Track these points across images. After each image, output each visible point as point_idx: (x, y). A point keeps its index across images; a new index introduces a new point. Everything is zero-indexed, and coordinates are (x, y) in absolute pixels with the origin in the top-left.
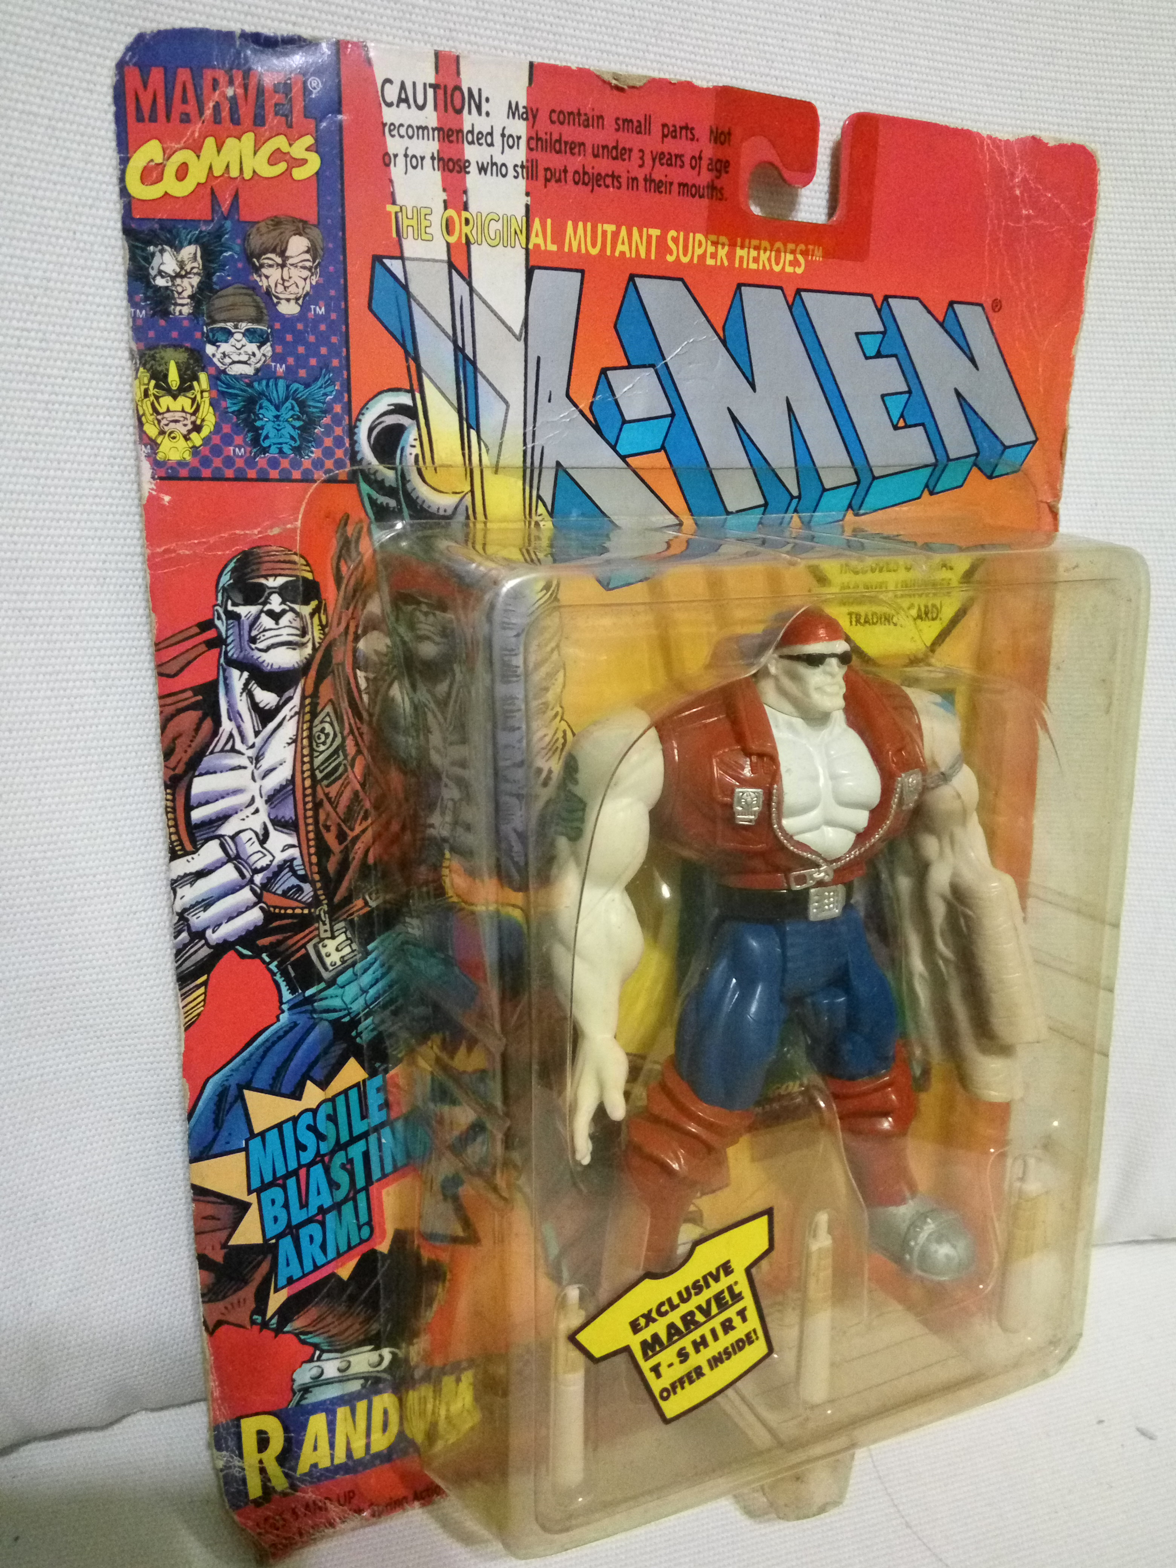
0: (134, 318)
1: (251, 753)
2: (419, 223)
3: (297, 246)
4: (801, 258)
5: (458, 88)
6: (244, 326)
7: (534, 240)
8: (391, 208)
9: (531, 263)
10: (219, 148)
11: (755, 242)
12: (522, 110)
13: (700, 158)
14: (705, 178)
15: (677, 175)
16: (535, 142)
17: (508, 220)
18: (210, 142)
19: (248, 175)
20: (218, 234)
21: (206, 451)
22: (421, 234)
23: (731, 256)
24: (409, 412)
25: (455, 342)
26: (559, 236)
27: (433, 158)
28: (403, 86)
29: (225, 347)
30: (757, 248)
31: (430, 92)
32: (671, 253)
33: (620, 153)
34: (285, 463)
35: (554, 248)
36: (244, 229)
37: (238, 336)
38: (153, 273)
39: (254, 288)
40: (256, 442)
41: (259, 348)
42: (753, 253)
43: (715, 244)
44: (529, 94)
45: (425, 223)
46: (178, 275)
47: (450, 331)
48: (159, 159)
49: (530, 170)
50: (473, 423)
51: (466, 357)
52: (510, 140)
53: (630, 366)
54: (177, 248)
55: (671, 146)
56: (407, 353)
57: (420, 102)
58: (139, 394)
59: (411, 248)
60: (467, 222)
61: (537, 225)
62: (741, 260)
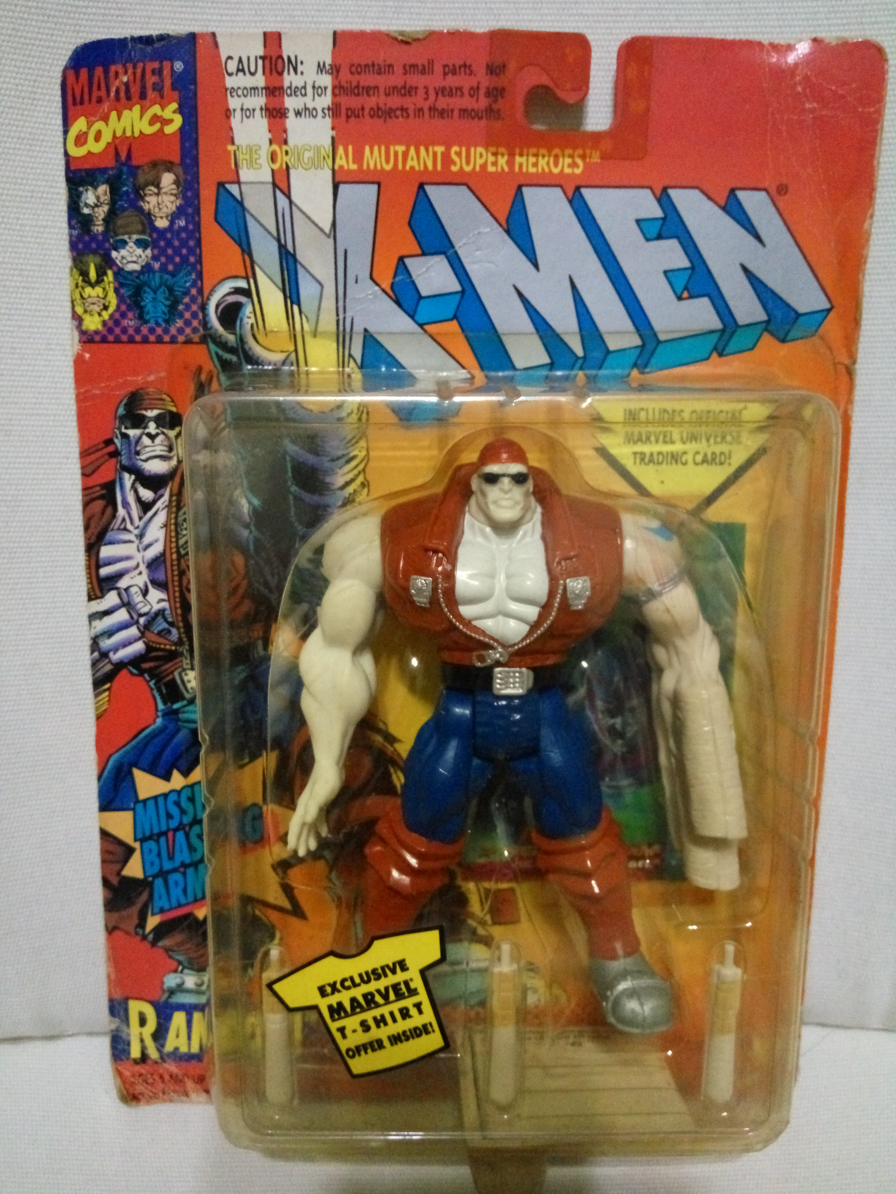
0: (71, 236)
1: (136, 532)
2: (251, 157)
3: (168, 179)
4: (579, 161)
5: (281, 57)
6: (135, 237)
7: (338, 162)
8: (231, 148)
9: (337, 179)
10: (119, 117)
11: (533, 150)
12: (327, 67)
13: (478, 88)
14: (483, 102)
15: (457, 103)
16: (338, 89)
17: (318, 149)
18: (114, 114)
19: (137, 134)
20: (119, 176)
21: (110, 324)
22: (252, 164)
23: (511, 163)
24: (246, 293)
25: (279, 240)
26: (358, 157)
27: (261, 109)
28: (240, 60)
29: (123, 252)
30: (536, 155)
31: (260, 62)
32: (455, 164)
33: (408, 91)
34: (159, 331)
35: (354, 167)
36: (134, 171)
37: (131, 244)
38: (82, 205)
39: (141, 210)
40: (141, 317)
41: (144, 251)
42: (532, 160)
43: (495, 154)
44: (333, 53)
45: (255, 156)
46: (96, 206)
47: (275, 233)
48: (84, 129)
49: (335, 111)
50: (295, 299)
51: (287, 252)
52: (318, 90)
53: (424, 254)
54: (95, 188)
55: (452, 81)
56: (243, 251)
57: (253, 69)
58: (73, 286)
59: (245, 175)
60: (287, 153)
61: (341, 150)
62: (521, 165)
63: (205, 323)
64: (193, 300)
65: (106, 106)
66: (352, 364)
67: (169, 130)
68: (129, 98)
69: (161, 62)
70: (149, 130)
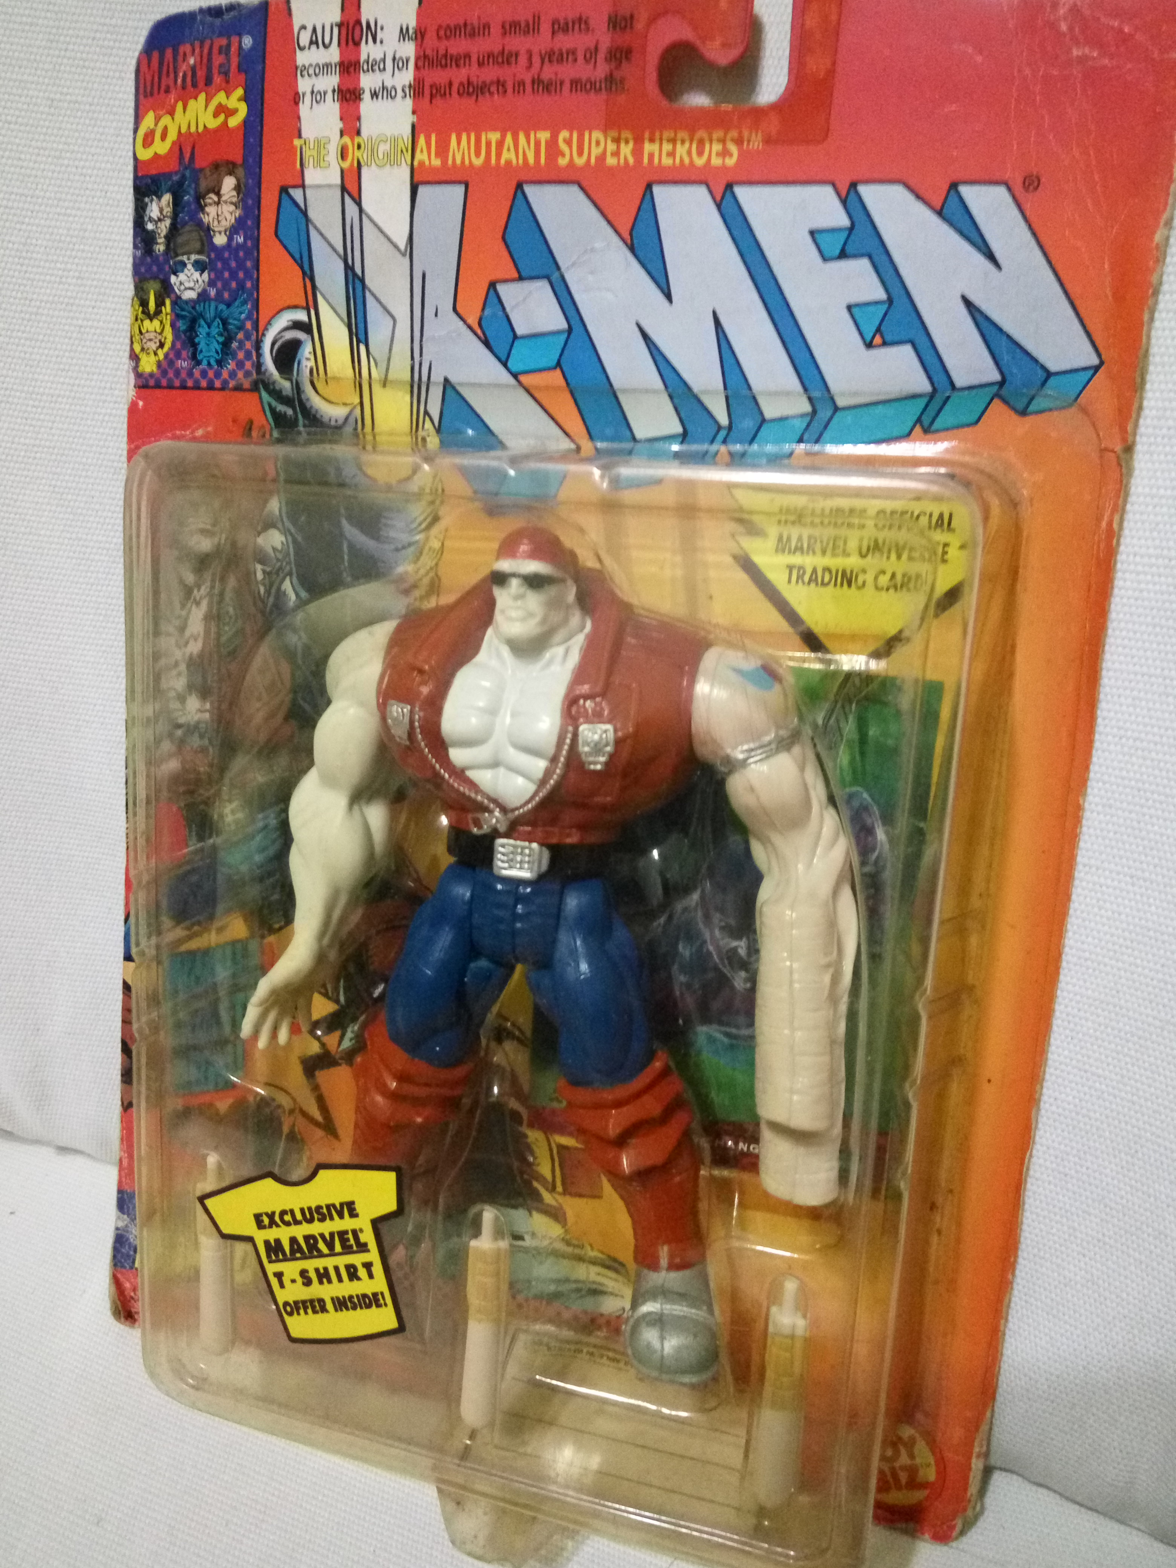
0: (135, 257)
2: (319, 153)
3: (229, 183)
4: (733, 149)
5: (359, 22)
6: (194, 257)
7: (419, 156)
8: (297, 142)
9: (416, 179)
10: (185, 109)
11: (667, 134)
12: (411, 31)
13: (596, 49)
14: (602, 69)
15: (567, 71)
16: (423, 61)
17: (395, 140)
18: (180, 105)
19: (201, 129)
20: (180, 184)
21: (165, 364)
22: (319, 162)
23: (638, 152)
24: (305, 327)
25: (345, 261)
26: (443, 150)
27: (334, 91)
28: (314, 30)
29: (182, 277)
30: (673, 141)
31: (336, 31)
32: (563, 155)
33: (507, 58)
34: (211, 374)
35: (436, 162)
37: (189, 266)
38: (146, 219)
39: (200, 224)
40: (194, 357)
41: (201, 275)
42: (667, 147)
43: (617, 141)
44: (419, 15)
45: (323, 152)
46: (160, 220)
47: (341, 250)
48: (152, 126)
49: (417, 90)
50: (362, 337)
51: (355, 274)
52: (399, 63)
53: (521, 278)
54: (159, 198)
55: (565, 42)
56: (304, 273)
57: (327, 41)
58: (133, 318)
59: (312, 176)
60: (359, 147)
61: (422, 141)
62: (651, 156)
63: (259, 366)
64: (248, 337)
65: (172, 97)
66: (428, 424)
67: (234, 122)
68: (194, 85)
69: (229, 38)
70: (213, 123)
